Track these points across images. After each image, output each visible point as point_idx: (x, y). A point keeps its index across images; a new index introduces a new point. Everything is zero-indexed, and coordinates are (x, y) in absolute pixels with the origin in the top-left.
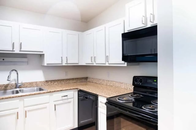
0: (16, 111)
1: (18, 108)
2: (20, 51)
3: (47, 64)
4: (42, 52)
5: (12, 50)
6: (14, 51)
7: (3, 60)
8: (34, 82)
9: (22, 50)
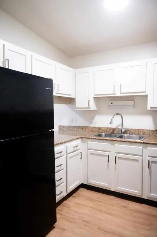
0: (107, 153)
1: (110, 152)
2: (121, 93)
3: (151, 107)
4: (145, 92)
5: (113, 93)
6: (115, 94)
7: (112, 103)
8: (141, 130)
9: (122, 92)
